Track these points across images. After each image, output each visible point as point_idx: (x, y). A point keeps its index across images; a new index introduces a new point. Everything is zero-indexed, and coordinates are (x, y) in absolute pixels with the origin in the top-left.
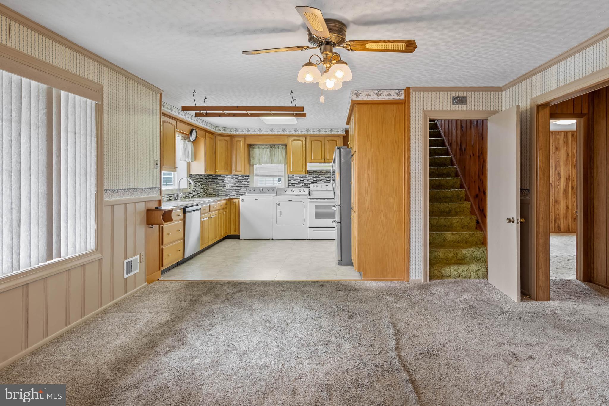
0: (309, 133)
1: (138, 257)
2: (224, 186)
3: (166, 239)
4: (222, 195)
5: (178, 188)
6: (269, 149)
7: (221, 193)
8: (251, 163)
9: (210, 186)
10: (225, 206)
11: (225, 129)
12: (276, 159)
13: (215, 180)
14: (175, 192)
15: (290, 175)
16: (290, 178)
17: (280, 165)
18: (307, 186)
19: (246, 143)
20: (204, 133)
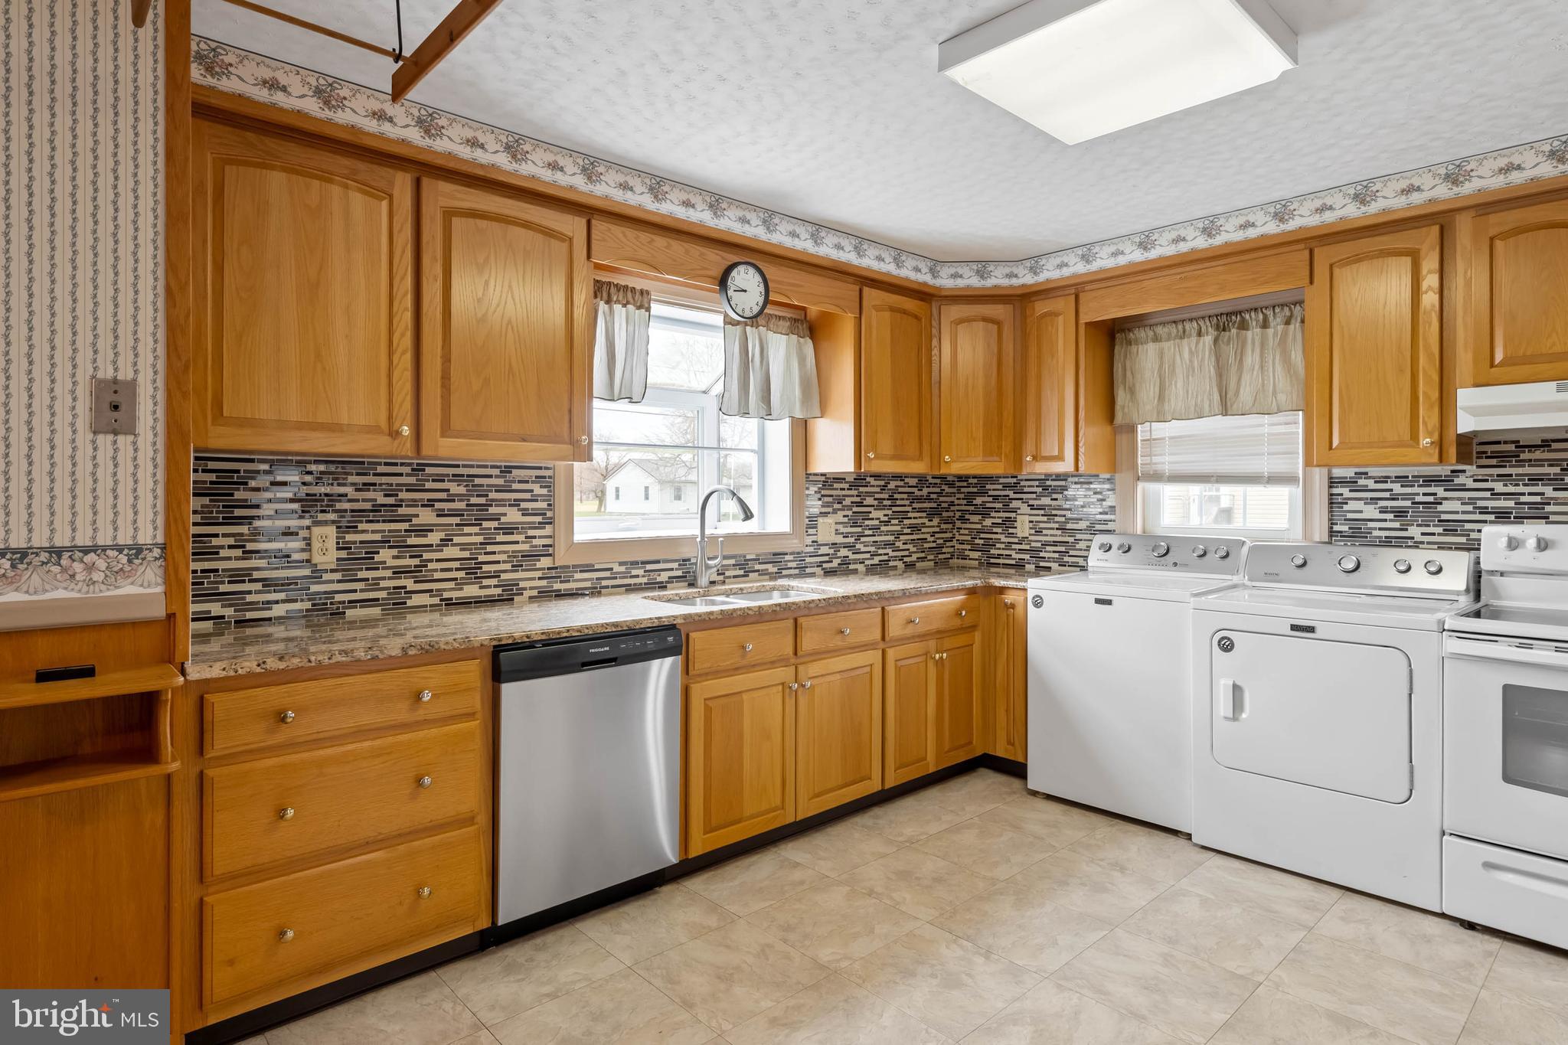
2: (1008, 524)
4: (1001, 561)
5: (698, 532)
6: (1208, 338)
7: (999, 556)
8: (1119, 418)
9: (958, 524)
10: (957, 622)
11: (983, 265)
12: (1248, 387)
13: (979, 500)
14: (686, 552)
15: (1338, 472)
16: (1335, 491)
17: (1275, 418)
18: (1463, 540)
19: (1085, 318)
20: (850, 290)
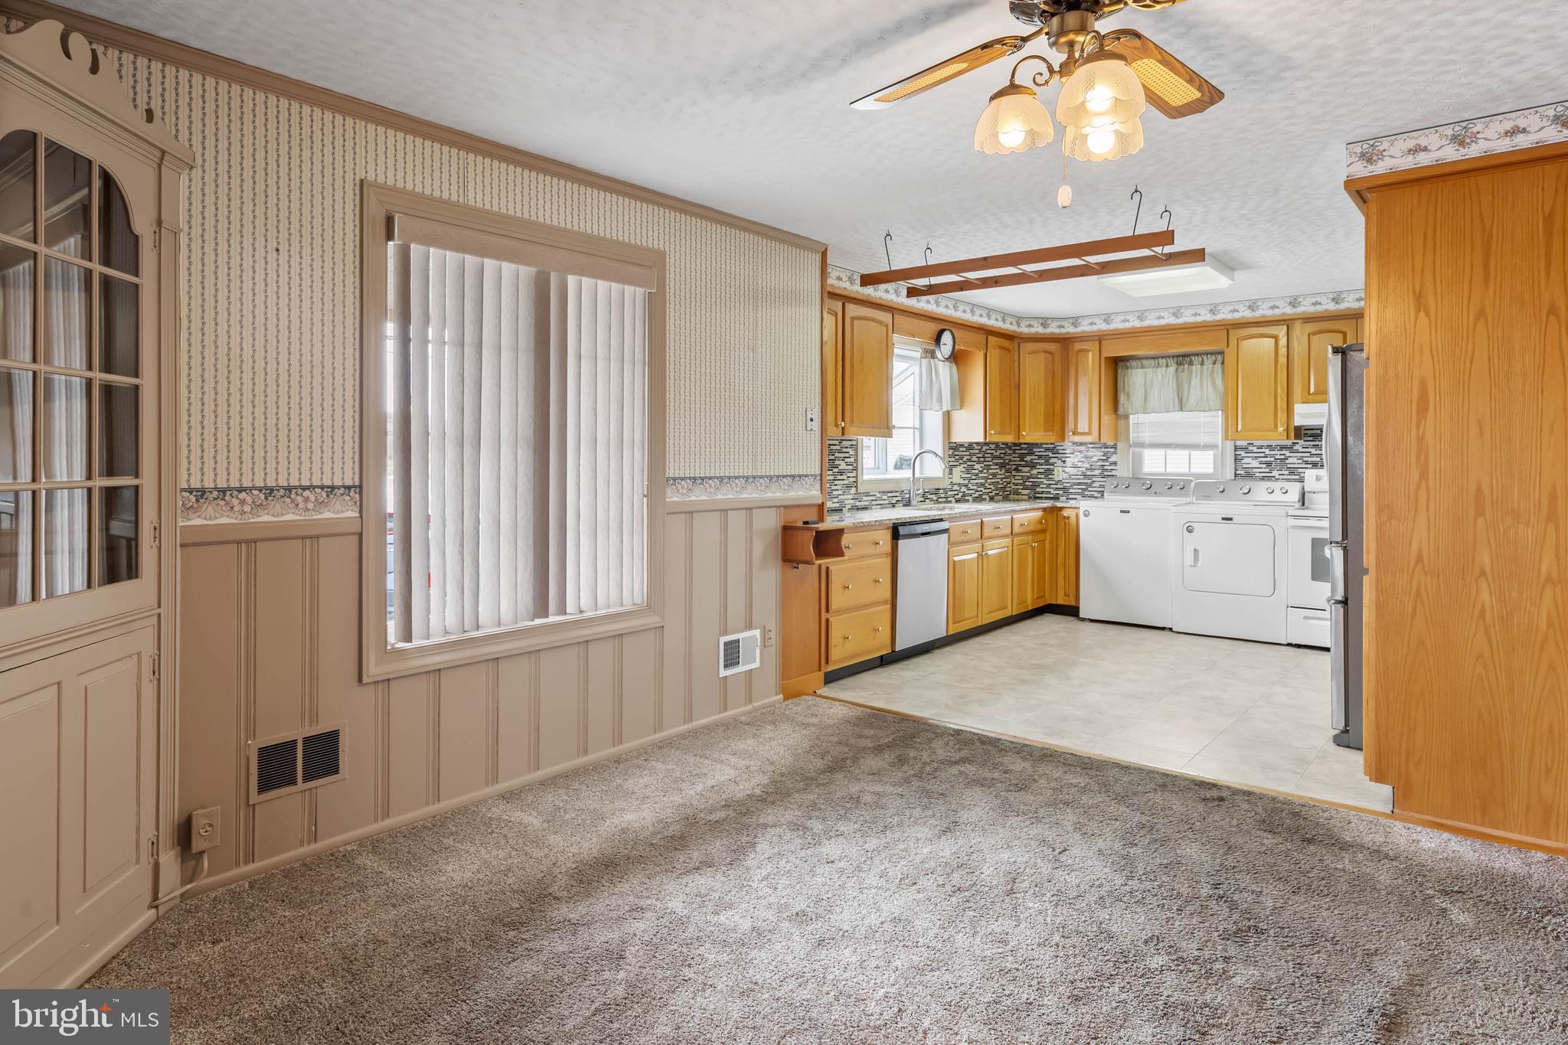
0: (1300, 310)
1: (757, 633)
2: (1048, 473)
3: (837, 600)
4: (1044, 495)
5: (911, 476)
6: (1172, 369)
7: (1042, 492)
8: (1121, 411)
9: (1014, 473)
10: (1039, 527)
11: (1045, 321)
12: (1193, 396)
13: (1028, 458)
14: (904, 487)
15: (1239, 443)
16: (1238, 453)
17: (1208, 414)
18: (1297, 477)
19: (1104, 355)
20: (982, 338)
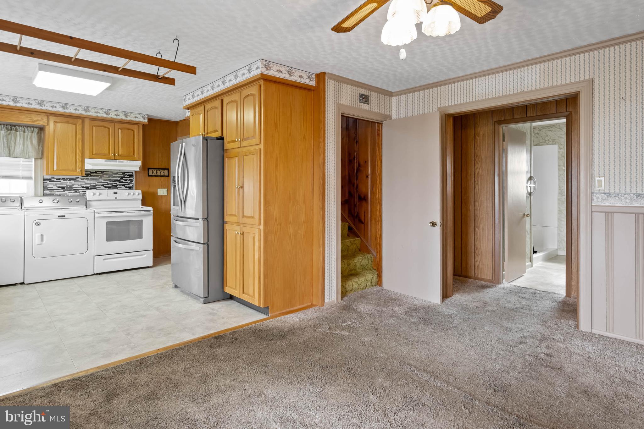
0: (89, 114)
15: (46, 177)
16: (45, 182)
17: (26, 160)
